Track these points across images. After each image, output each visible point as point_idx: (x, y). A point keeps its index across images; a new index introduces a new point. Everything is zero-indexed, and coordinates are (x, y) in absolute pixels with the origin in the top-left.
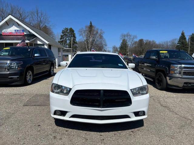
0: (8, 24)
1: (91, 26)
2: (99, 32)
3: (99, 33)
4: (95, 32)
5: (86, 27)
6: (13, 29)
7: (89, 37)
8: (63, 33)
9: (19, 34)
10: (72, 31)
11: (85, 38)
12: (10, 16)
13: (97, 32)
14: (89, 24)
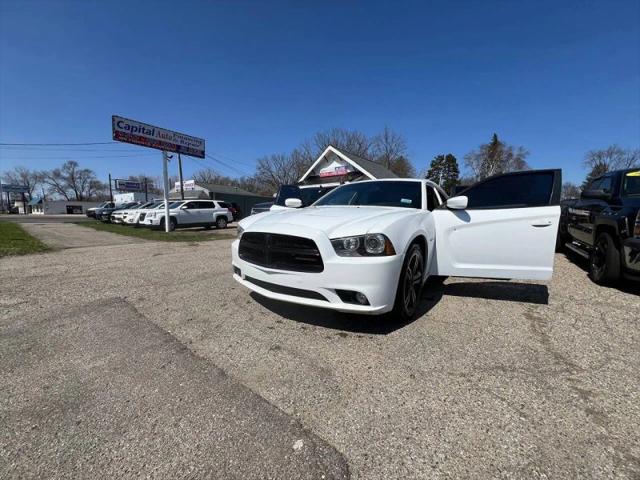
0: (327, 160)
1: (496, 143)
2: (515, 153)
3: (515, 157)
4: (504, 157)
5: (482, 147)
6: (332, 168)
7: (489, 167)
8: (432, 165)
9: (340, 173)
10: (451, 160)
11: (477, 171)
12: (330, 148)
13: (510, 155)
14: (489, 141)
